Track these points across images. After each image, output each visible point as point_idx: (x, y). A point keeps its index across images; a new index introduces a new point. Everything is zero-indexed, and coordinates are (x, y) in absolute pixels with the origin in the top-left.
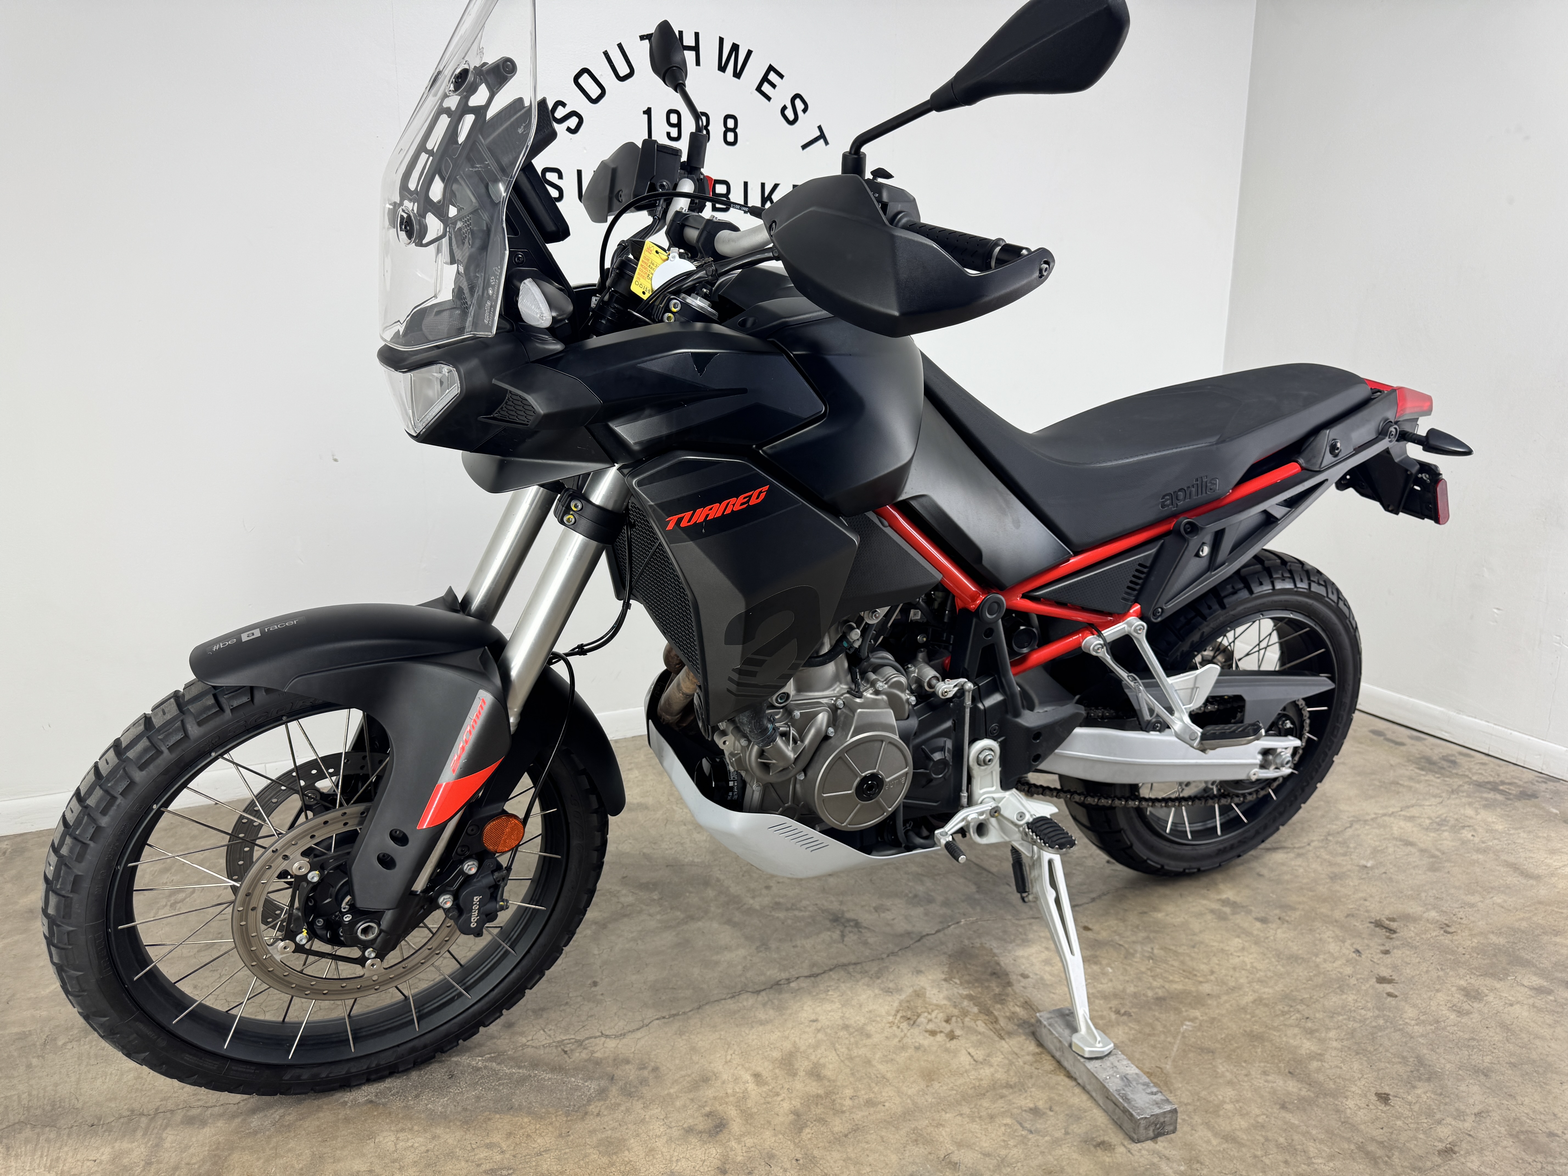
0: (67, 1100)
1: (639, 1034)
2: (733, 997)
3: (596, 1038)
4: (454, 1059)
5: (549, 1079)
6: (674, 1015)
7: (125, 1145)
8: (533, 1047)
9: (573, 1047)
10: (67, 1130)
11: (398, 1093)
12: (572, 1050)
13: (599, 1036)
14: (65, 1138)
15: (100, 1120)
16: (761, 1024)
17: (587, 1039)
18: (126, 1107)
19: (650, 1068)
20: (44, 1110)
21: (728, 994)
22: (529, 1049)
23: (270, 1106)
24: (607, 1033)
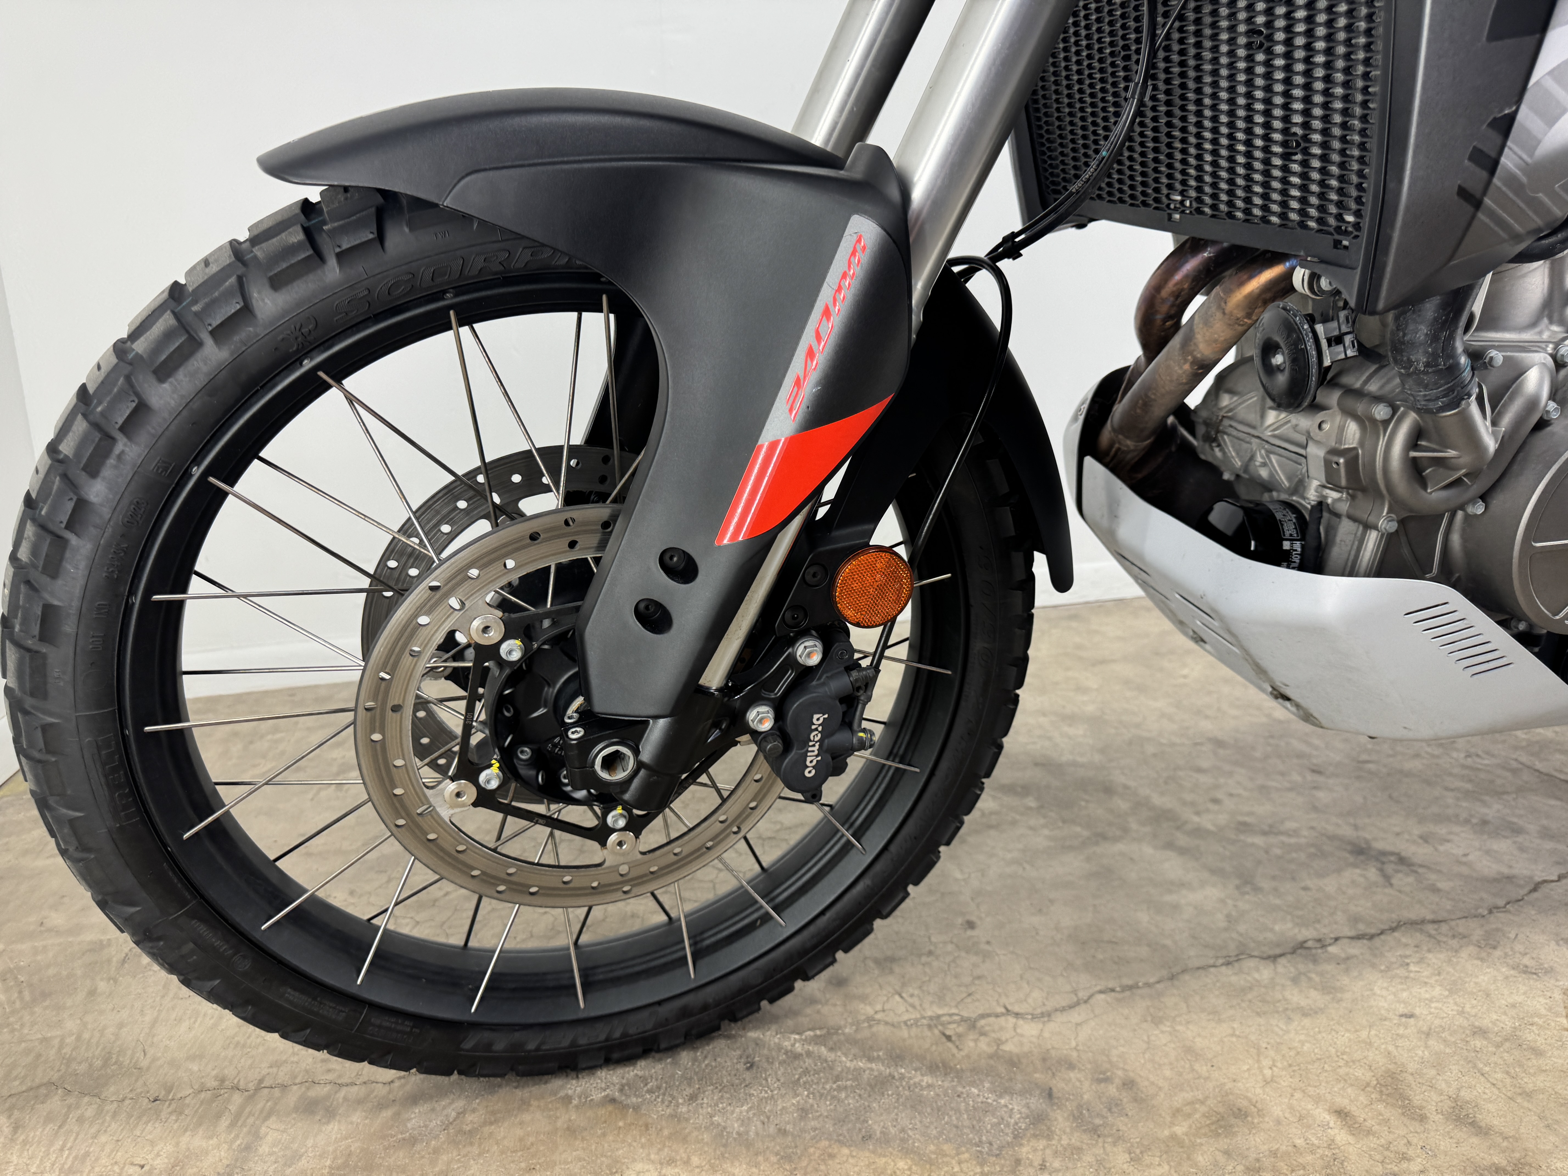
0: (129, 1053)
1: (1076, 1016)
2: (1228, 964)
3: (997, 1016)
4: (753, 1034)
5: (929, 1086)
6: (1130, 988)
7: (197, 1141)
8: (887, 1023)
9: (960, 1030)
10: (115, 1105)
11: (659, 1088)
12: (959, 1036)
13: (1003, 1014)
14: (108, 1118)
15: (170, 1092)
16: (1305, 1015)
17: (983, 1016)
18: (214, 1073)
19: (1117, 1081)
20: (91, 1065)
21: (1217, 958)
22: (881, 1028)
23: (441, 1093)
24: (1016, 1009)
